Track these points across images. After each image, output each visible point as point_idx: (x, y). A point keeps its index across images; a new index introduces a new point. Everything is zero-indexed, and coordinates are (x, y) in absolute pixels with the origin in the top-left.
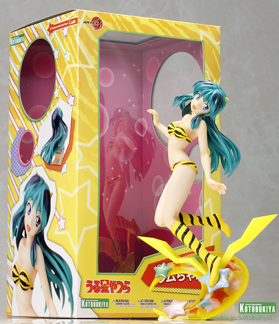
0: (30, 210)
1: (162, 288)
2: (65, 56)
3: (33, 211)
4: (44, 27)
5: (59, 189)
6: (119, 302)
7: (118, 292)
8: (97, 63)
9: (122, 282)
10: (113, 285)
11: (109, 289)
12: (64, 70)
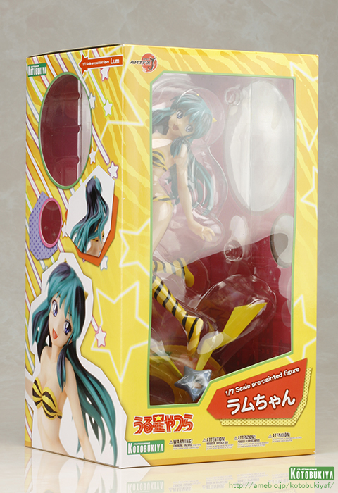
0: (56, 311)
1: (235, 421)
2: (105, 107)
3: (61, 312)
4: (74, 60)
5: (98, 291)
6: (178, 443)
7: (176, 430)
8: (148, 118)
9: (181, 417)
10: (170, 420)
11: (165, 426)
12: (104, 127)
